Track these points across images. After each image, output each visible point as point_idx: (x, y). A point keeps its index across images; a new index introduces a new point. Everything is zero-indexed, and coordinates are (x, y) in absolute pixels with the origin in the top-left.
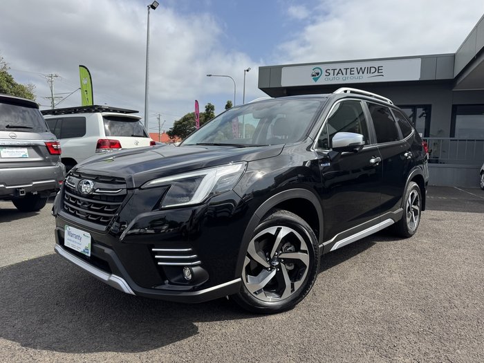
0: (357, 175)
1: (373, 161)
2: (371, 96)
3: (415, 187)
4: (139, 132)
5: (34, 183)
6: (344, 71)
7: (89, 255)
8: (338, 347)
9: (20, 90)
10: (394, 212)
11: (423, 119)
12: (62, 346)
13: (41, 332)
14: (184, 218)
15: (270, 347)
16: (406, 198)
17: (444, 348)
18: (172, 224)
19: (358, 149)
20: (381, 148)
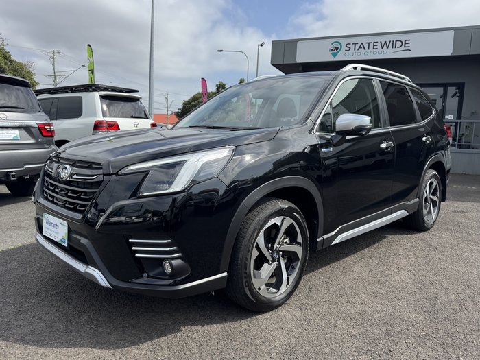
0: (371, 161)
1: (383, 146)
2: (385, 73)
3: (434, 175)
4: (141, 113)
5: (26, 167)
6: (366, 46)
7: (66, 245)
8: (328, 350)
9: (18, 68)
10: (409, 203)
11: (456, 99)
12: (35, 338)
13: (16, 323)
14: (165, 206)
15: (253, 347)
16: (423, 187)
17: (446, 355)
18: (156, 213)
19: (364, 133)
20: (393, 132)
